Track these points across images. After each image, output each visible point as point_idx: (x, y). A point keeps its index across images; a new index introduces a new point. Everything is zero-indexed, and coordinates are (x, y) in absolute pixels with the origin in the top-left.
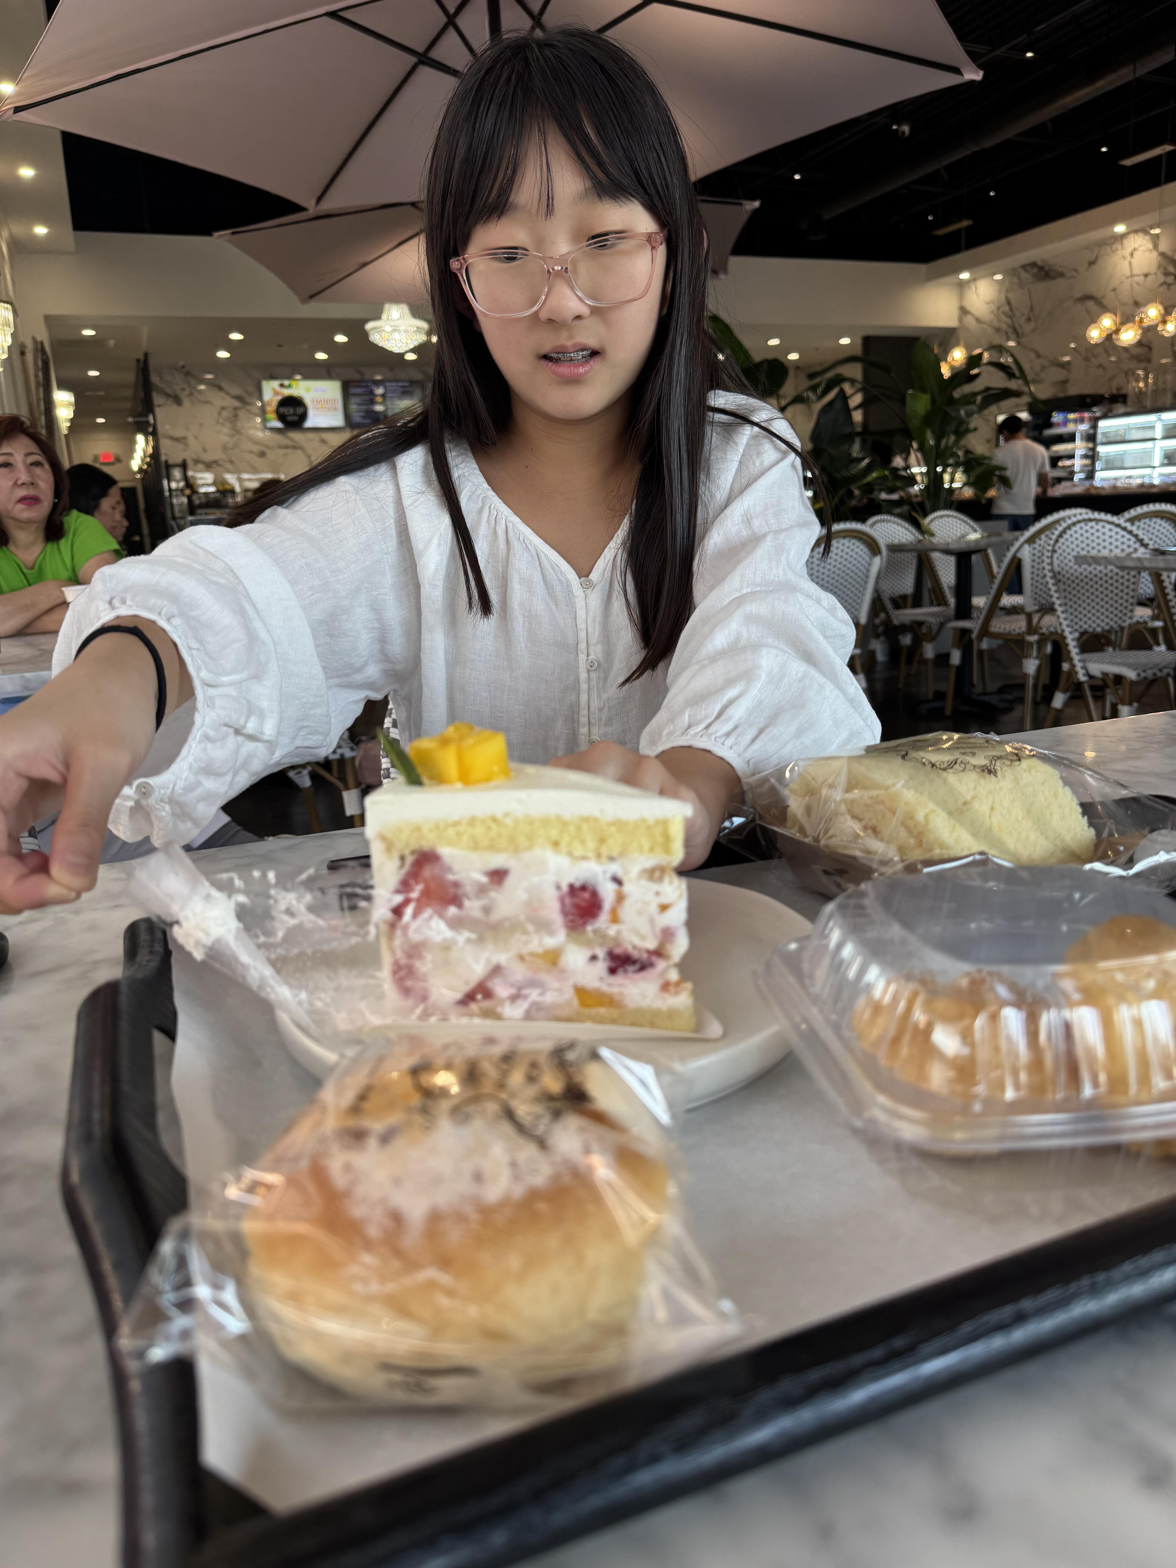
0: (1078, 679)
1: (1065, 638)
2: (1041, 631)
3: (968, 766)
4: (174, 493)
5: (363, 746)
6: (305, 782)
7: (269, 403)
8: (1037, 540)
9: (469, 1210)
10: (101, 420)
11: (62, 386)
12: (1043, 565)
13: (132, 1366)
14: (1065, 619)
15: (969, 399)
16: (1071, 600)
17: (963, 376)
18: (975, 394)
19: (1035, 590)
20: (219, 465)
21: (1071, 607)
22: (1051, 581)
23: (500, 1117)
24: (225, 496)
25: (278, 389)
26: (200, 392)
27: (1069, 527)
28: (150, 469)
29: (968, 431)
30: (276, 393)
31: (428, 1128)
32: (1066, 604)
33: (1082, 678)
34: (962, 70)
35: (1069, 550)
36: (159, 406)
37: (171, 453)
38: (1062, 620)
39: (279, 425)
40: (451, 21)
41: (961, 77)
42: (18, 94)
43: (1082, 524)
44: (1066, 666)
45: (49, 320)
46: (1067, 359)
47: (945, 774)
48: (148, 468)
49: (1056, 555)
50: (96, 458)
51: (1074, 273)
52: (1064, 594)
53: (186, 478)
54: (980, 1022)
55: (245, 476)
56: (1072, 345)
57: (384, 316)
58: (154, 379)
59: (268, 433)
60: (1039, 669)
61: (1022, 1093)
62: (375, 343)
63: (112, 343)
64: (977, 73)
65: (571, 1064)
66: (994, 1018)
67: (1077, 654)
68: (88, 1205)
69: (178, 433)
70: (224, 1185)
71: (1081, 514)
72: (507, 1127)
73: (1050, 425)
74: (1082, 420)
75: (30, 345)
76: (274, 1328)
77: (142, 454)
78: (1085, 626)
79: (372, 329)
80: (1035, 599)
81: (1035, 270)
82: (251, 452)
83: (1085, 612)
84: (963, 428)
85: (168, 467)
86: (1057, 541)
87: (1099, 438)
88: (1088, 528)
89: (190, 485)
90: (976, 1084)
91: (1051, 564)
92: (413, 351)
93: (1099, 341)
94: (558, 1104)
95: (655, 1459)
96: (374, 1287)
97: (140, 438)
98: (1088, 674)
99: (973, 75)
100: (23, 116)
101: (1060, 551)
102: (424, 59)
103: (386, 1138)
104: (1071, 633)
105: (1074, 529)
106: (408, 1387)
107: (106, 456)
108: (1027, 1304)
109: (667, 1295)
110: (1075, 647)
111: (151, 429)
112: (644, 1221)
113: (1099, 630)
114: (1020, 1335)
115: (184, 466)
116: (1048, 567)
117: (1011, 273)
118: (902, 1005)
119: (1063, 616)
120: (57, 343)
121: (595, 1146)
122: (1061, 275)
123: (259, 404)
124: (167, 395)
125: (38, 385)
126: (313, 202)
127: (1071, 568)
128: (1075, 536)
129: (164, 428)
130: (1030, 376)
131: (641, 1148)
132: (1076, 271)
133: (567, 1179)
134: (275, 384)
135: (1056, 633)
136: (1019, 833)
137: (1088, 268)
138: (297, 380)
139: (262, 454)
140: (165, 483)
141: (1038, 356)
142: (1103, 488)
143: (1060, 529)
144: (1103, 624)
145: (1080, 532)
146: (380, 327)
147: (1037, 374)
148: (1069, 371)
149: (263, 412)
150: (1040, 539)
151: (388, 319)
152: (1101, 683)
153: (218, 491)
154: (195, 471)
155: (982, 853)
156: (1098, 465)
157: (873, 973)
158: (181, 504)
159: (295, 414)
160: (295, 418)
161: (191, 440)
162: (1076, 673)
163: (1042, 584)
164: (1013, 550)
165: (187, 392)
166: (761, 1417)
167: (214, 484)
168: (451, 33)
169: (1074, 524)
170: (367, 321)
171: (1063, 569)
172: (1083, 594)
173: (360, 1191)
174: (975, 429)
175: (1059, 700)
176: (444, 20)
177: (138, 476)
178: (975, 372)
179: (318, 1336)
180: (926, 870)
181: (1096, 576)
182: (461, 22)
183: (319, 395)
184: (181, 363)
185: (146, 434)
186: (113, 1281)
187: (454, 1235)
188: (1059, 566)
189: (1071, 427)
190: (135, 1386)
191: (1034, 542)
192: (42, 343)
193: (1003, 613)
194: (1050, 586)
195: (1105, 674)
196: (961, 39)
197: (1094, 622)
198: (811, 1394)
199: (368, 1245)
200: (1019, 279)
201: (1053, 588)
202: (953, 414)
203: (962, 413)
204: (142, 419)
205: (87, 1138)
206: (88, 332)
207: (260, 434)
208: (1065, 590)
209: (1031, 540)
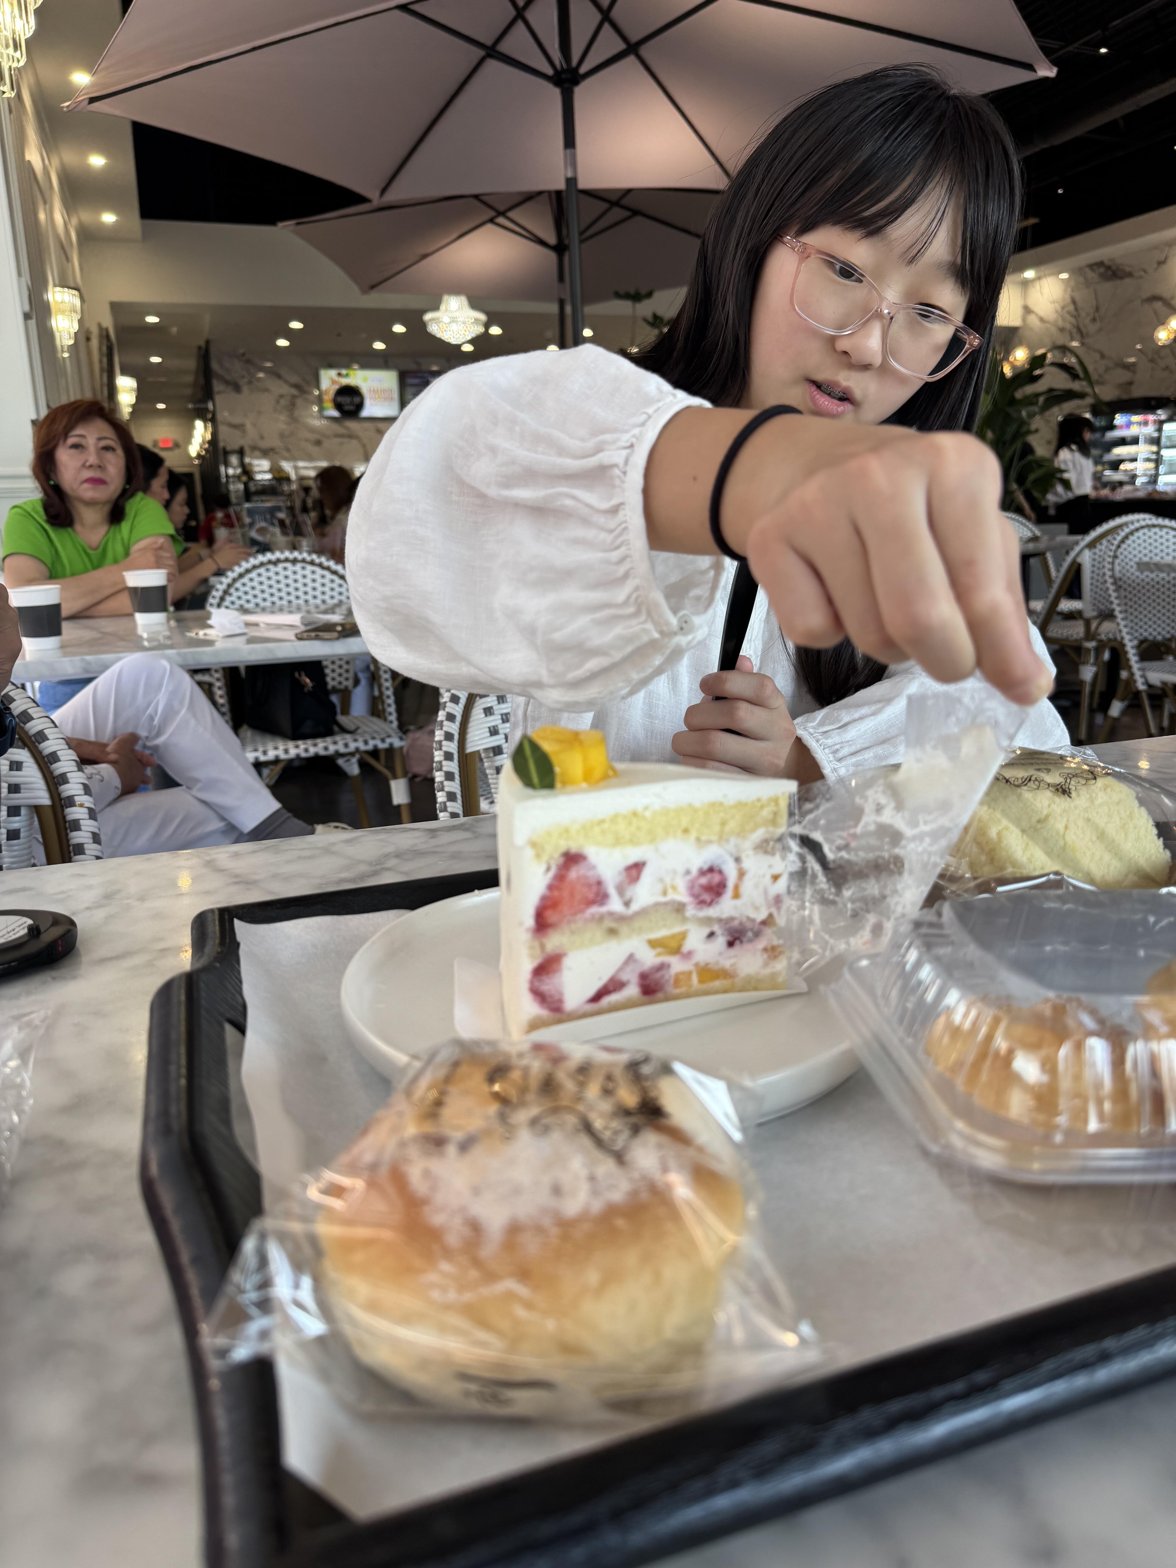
0: (1136, 688)
1: (1124, 645)
2: (1099, 637)
3: (1042, 785)
4: (231, 480)
5: (411, 735)
6: (353, 769)
7: (327, 392)
8: (1098, 546)
9: (547, 1222)
10: (161, 406)
11: (125, 372)
12: (1104, 570)
13: (214, 1364)
14: (1126, 626)
15: (1031, 400)
16: (1131, 607)
17: (1026, 376)
18: (1037, 395)
19: (1094, 595)
20: (277, 453)
21: (1131, 614)
22: (1112, 588)
23: (578, 1131)
24: (281, 484)
25: (336, 378)
26: (259, 379)
27: (1132, 533)
28: (208, 455)
29: (1029, 432)
30: (334, 382)
31: (508, 1138)
32: (1126, 611)
33: (1141, 686)
34: (1036, 67)
35: (1131, 556)
36: (219, 393)
37: (230, 439)
38: (1121, 627)
39: (335, 413)
40: (520, 15)
41: (1034, 73)
42: (93, 85)
43: (1146, 530)
44: (1124, 674)
45: (116, 308)
46: (1132, 360)
47: (1019, 790)
48: (206, 453)
49: (1117, 561)
50: (155, 444)
51: (1142, 273)
52: (1124, 601)
53: (242, 465)
54: (1064, 1051)
55: (301, 464)
56: (1138, 347)
57: (443, 307)
58: (215, 366)
59: (324, 422)
60: (1096, 677)
61: (1106, 1126)
62: (433, 334)
63: (174, 330)
64: (1051, 70)
65: (647, 1078)
66: (1079, 1047)
67: (1137, 662)
68: (167, 1198)
69: (236, 420)
70: (305, 1186)
71: (1144, 520)
72: (586, 1141)
73: (1112, 427)
74: (1146, 423)
75: (95, 331)
76: (348, 1330)
77: (200, 440)
78: (1146, 634)
79: (430, 320)
80: (1094, 605)
81: (1102, 270)
82: (307, 440)
83: (1146, 620)
84: (1024, 429)
85: (226, 453)
86: (1119, 547)
87: (1163, 441)
88: (1151, 534)
89: (247, 472)
90: (1058, 1114)
91: (1112, 570)
92: (472, 342)
93: (1166, 343)
94: (633, 1120)
95: (734, 1484)
96: (452, 1295)
97: (199, 424)
98: (1147, 683)
99: (1047, 71)
100: (96, 105)
101: (1122, 557)
102: (492, 52)
103: (465, 1146)
104: (1131, 640)
105: (1136, 534)
106: (482, 1397)
107: (166, 441)
108: (1110, 1343)
109: (745, 1319)
110: (1134, 655)
111: (210, 416)
112: (722, 1241)
113: (1160, 638)
114: (1103, 1375)
115: (241, 452)
116: (1109, 573)
117: (1076, 272)
118: (983, 1031)
119: (1122, 623)
120: (121, 330)
121: (672, 1163)
122: (1130, 275)
123: (317, 393)
124: (227, 383)
125: (102, 370)
126: (377, 193)
127: (1133, 574)
128: (1138, 541)
129: (223, 415)
130: (1094, 377)
131: (714, 1166)
132: (1145, 271)
133: (644, 1196)
134: (333, 373)
135: (1115, 639)
136: (1093, 854)
137: (1156, 269)
138: (355, 369)
139: (318, 443)
140: (222, 469)
141: (1103, 356)
142: (1166, 493)
143: (1123, 534)
144: (1164, 633)
145: (1143, 538)
146: (438, 319)
147: (1100, 376)
148: (1134, 372)
149: (320, 401)
150: (1101, 544)
151: (447, 310)
152: (1160, 692)
153: (274, 478)
154: (252, 457)
155: (1057, 873)
156: (1162, 469)
157: (953, 997)
158: (237, 491)
159: (351, 404)
160: (352, 408)
161: (249, 426)
162: (1135, 681)
163: (1101, 589)
164: (1073, 554)
165: (246, 380)
166: (841, 1446)
167: (271, 471)
168: (520, 26)
169: (1137, 530)
170: (425, 311)
171: (1124, 575)
172: (1144, 602)
173: (439, 1198)
174: (1037, 431)
175: (1116, 708)
176: (513, 13)
177: (197, 462)
178: (1037, 372)
179: (395, 1342)
180: (1000, 889)
181: (1158, 583)
182: (530, 15)
183: (376, 385)
184: (241, 351)
185: (205, 420)
186: (192, 1277)
187: (531, 1246)
188: (1120, 572)
189: (1134, 431)
190: (214, 1384)
191: (1095, 547)
192: (107, 330)
193: (1059, 618)
194: (1111, 592)
195: (1164, 684)
196: (1034, 33)
197: (1155, 630)
198: (892, 1425)
199: (448, 1254)
200: (1085, 278)
201: (1114, 595)
202: (1015, 415)
203: (1024, 414)
204: (202, 406)
205: (166, 1131)
206: (152, 319)
207: (317, 423)
208: (1126, 597)
209: (1091, 545)
